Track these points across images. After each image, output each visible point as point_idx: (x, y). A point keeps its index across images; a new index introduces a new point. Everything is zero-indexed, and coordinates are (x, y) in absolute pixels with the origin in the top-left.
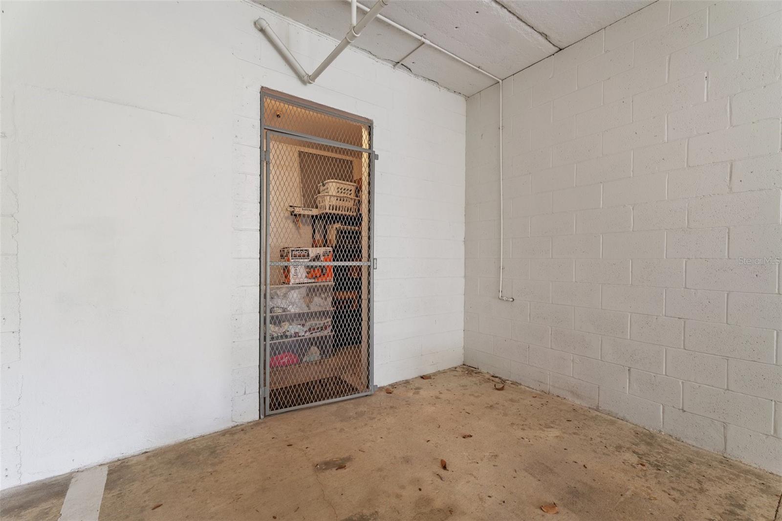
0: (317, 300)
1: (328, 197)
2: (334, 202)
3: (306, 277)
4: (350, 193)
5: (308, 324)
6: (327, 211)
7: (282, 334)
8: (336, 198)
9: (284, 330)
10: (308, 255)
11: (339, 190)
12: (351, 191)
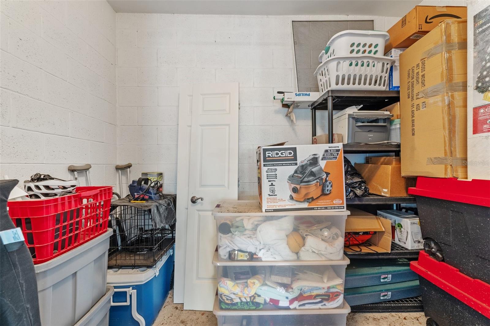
0: (312, 242)
1: (335, 63)
2: (345, 69)
3: (292, 198)
4: (374, 50)
5: (297, 285)
6: (334, 87)
7: (249, 300)
8: (348, 62)
9: (252, 293)
10: (295, 158)
11: (355, 47)
12: (376, 46)
